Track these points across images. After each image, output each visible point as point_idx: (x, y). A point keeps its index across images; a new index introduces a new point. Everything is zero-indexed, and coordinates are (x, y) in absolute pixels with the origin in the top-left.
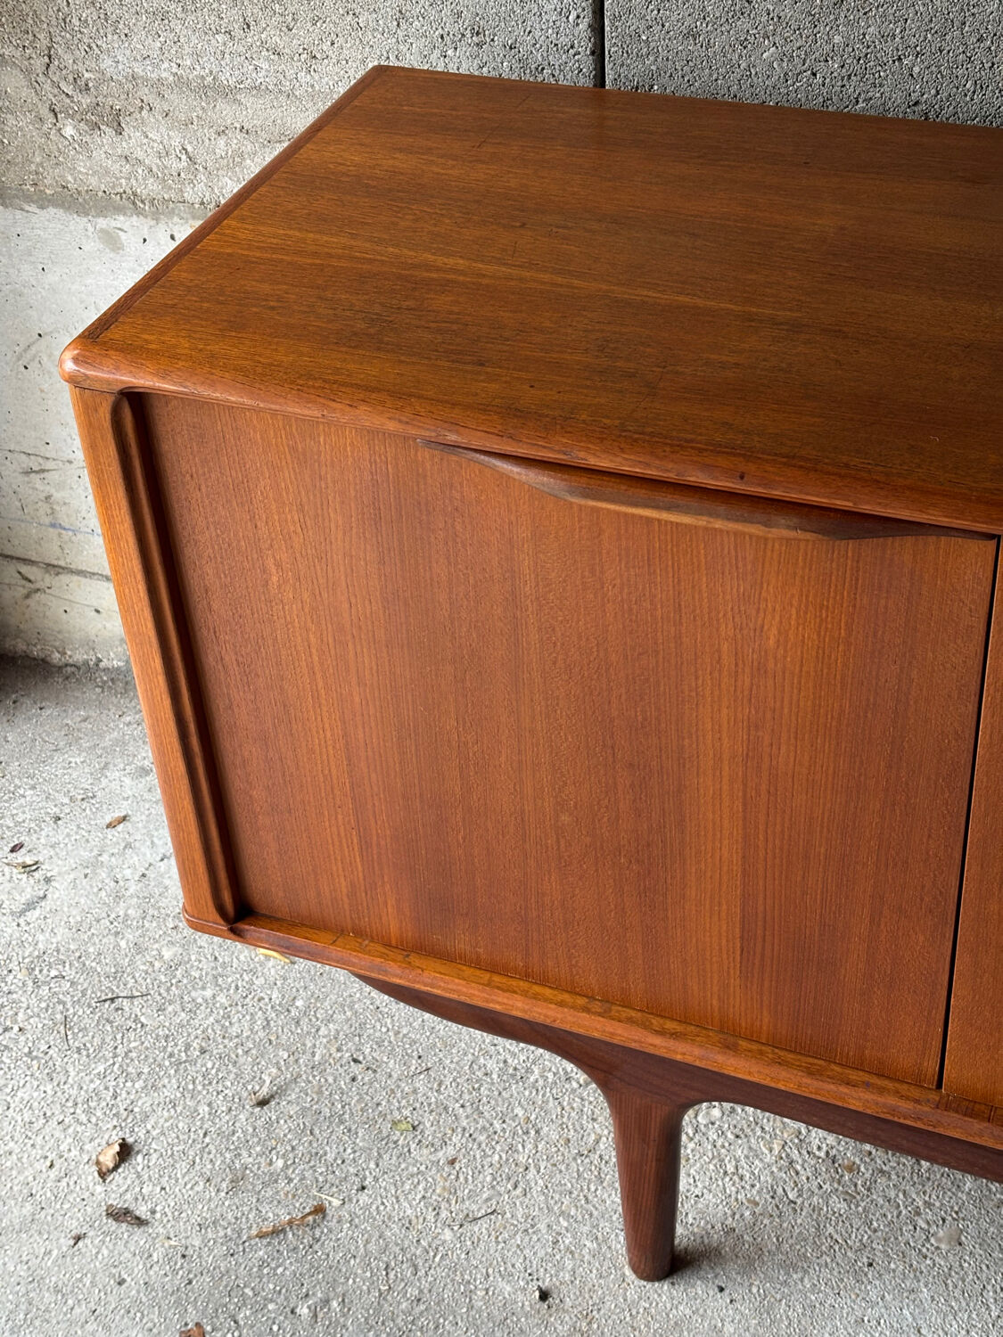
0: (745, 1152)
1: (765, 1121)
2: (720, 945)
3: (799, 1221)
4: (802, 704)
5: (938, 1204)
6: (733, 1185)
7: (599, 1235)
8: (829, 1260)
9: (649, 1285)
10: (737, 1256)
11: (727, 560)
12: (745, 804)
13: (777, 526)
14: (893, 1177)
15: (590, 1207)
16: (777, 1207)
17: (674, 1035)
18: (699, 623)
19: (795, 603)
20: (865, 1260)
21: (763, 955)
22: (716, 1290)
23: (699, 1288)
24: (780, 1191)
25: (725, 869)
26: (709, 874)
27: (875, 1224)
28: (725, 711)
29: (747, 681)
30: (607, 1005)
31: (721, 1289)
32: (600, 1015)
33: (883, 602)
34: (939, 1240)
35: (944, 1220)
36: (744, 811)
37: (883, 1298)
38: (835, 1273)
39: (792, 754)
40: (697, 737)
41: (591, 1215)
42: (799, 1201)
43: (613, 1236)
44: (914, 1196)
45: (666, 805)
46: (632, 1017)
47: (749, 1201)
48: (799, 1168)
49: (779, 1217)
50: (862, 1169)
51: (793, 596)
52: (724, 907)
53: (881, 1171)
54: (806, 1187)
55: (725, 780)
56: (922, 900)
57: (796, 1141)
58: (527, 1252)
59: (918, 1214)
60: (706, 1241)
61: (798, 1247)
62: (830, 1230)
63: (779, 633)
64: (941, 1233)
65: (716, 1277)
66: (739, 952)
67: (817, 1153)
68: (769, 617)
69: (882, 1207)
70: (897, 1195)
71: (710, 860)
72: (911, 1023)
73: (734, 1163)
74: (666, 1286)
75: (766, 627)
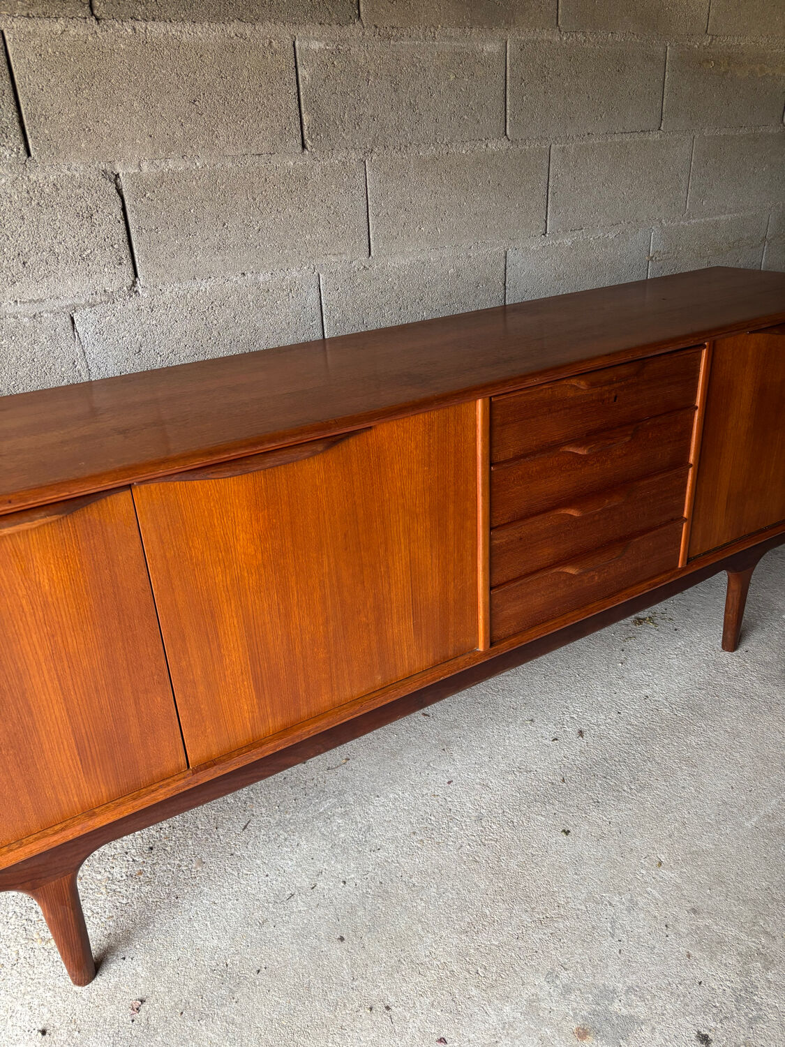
0: (91, 903)
1: (90, 885)
2: (69, 766)
3: (135, 907)
4: (71, 612)
5: (184, 857)
6: (96, 918)
7: (50, 987)
8: (159, 910)
9: (90, 984)
10: (120, 942)
11: (11, 555)
12: (59, 681)
13: (36, 519)
14: (160, 862)
15: (36, 981)
16: (122, 910)
17: (63, 829)
18: (6, 596)
19: (52, 562)
20: (173, 898)
21: (92, 756)
22: (122, 960)
23: (113, 966)
24: (118, 904)
25: (59, 722)
26: (52, 730)
27: (167, 883)
28: (34, 636)
29: (41, 614)
30: (19, 842)
31: (124, 959)
32: (19, 848)
33: (92, 541)
34: (195, 868)
35: (191, 860)
36: (60, 684)
37: (191, 904)
38: (166, 912)
39: (75, 642)
40: (24, 658)
41: (39, 983)
42: (129, 901)
43: (57, 982)
44: (173, 862)
45: (19, 706)
46: (36, 838)
47: (108, 918)
48: (119, 890)
49: (126, 913)
50: (145, 869)
51: (50, 558)
52: (65, 743)
53: (154, 864)
54: (128, 894)
55: (46, 673)
56: (153, 679)
57: (110, 882)
58: (19, 1024)
59: (180, 866)
60: (102, 948)
61: (143, 916)
62: (151, 900)
63: (49, 580)
64: (194, 865)
65: (117, 956)
66: (79, 763)
67: (122, 879)
68: (42, 575)
69: (164, 875)
70: (167, 867)
71: (50, 722)
72: (168, 744)
73: (89, 911)
74: (98, 978)
75: (42, 581)
